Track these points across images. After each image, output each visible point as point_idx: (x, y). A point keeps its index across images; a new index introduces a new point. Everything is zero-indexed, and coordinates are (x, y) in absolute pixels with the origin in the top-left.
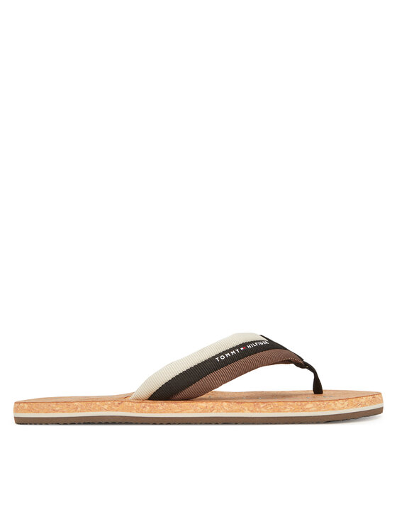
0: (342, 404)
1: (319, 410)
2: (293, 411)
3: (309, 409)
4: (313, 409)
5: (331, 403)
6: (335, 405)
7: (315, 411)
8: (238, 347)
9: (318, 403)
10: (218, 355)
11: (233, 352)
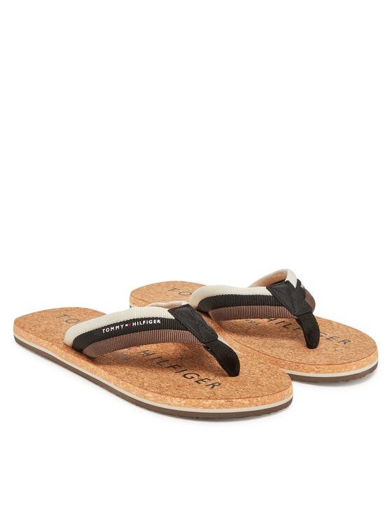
0: (179, 402)
1: (156, 401)
2: (137, 395)
3: (149, 397)
4: (152, 399)
5: (168, 398)
6: (172, 401)
7: (153, 401)
8: (124, 323)
9: (156, 395)
10: (105, 327)
11: (117, 327)
